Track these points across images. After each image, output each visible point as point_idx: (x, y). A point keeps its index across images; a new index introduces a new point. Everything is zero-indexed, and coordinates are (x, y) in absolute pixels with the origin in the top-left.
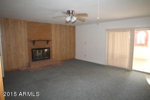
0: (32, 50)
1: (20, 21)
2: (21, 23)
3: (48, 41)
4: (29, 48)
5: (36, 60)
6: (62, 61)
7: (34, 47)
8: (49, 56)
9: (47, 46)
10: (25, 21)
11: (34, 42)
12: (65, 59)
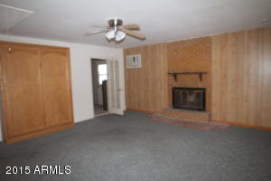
0: (174, 89)
9: (200, 85)
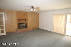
1: (14, 11)
2: (14, 12)
3: (26, 20)
4: (17, 23)
5: (20, 28)
6: (32, 29)
7: (19, 22)
8: (26, 27)
9: (26, 22)
10: (15, 11)
11: (19, 20)
12: (34, 28)
